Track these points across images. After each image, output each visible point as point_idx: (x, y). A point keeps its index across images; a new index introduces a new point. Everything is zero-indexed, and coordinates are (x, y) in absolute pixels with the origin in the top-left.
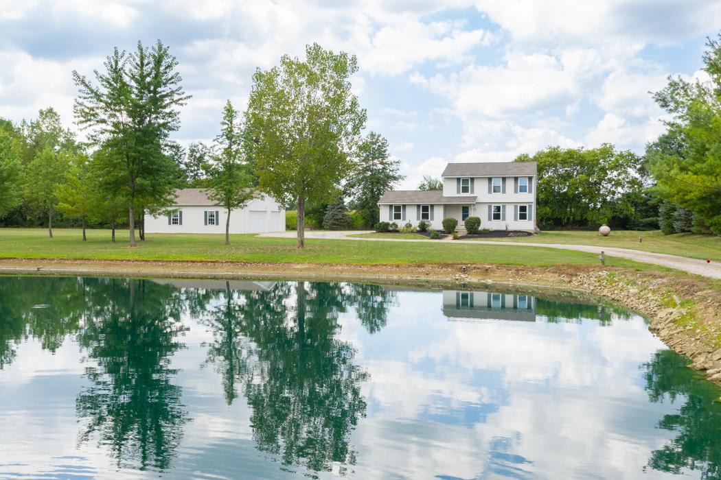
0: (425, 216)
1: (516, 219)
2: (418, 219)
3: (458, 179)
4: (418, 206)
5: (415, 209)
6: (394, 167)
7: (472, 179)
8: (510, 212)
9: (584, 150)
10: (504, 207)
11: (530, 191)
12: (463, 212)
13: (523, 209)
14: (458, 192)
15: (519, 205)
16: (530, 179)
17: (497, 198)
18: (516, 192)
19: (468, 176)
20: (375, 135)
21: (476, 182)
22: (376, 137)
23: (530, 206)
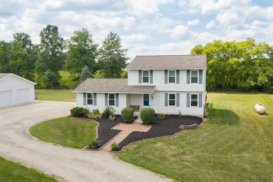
0: (112, 103)
1: (188, 106)
2: (106, 104)
3: (140, 71)
4: (106, 94)
5: (104, 97)
6: (124, 53)
7: (151, 71)
8: (183, 100)
9: (236, 42)
10: (178, 95)
11: (201, 82)
12: (144, 99)
13: (194, 97)
14: (140, 82)
15: (191, 94)
16: (201, 71)
17: (172, 88)
18: (188, 82)
19: (148, 69)
20: (113, 34)
21: (154, 73)
22: (114, 35)
23: (201, 95)
